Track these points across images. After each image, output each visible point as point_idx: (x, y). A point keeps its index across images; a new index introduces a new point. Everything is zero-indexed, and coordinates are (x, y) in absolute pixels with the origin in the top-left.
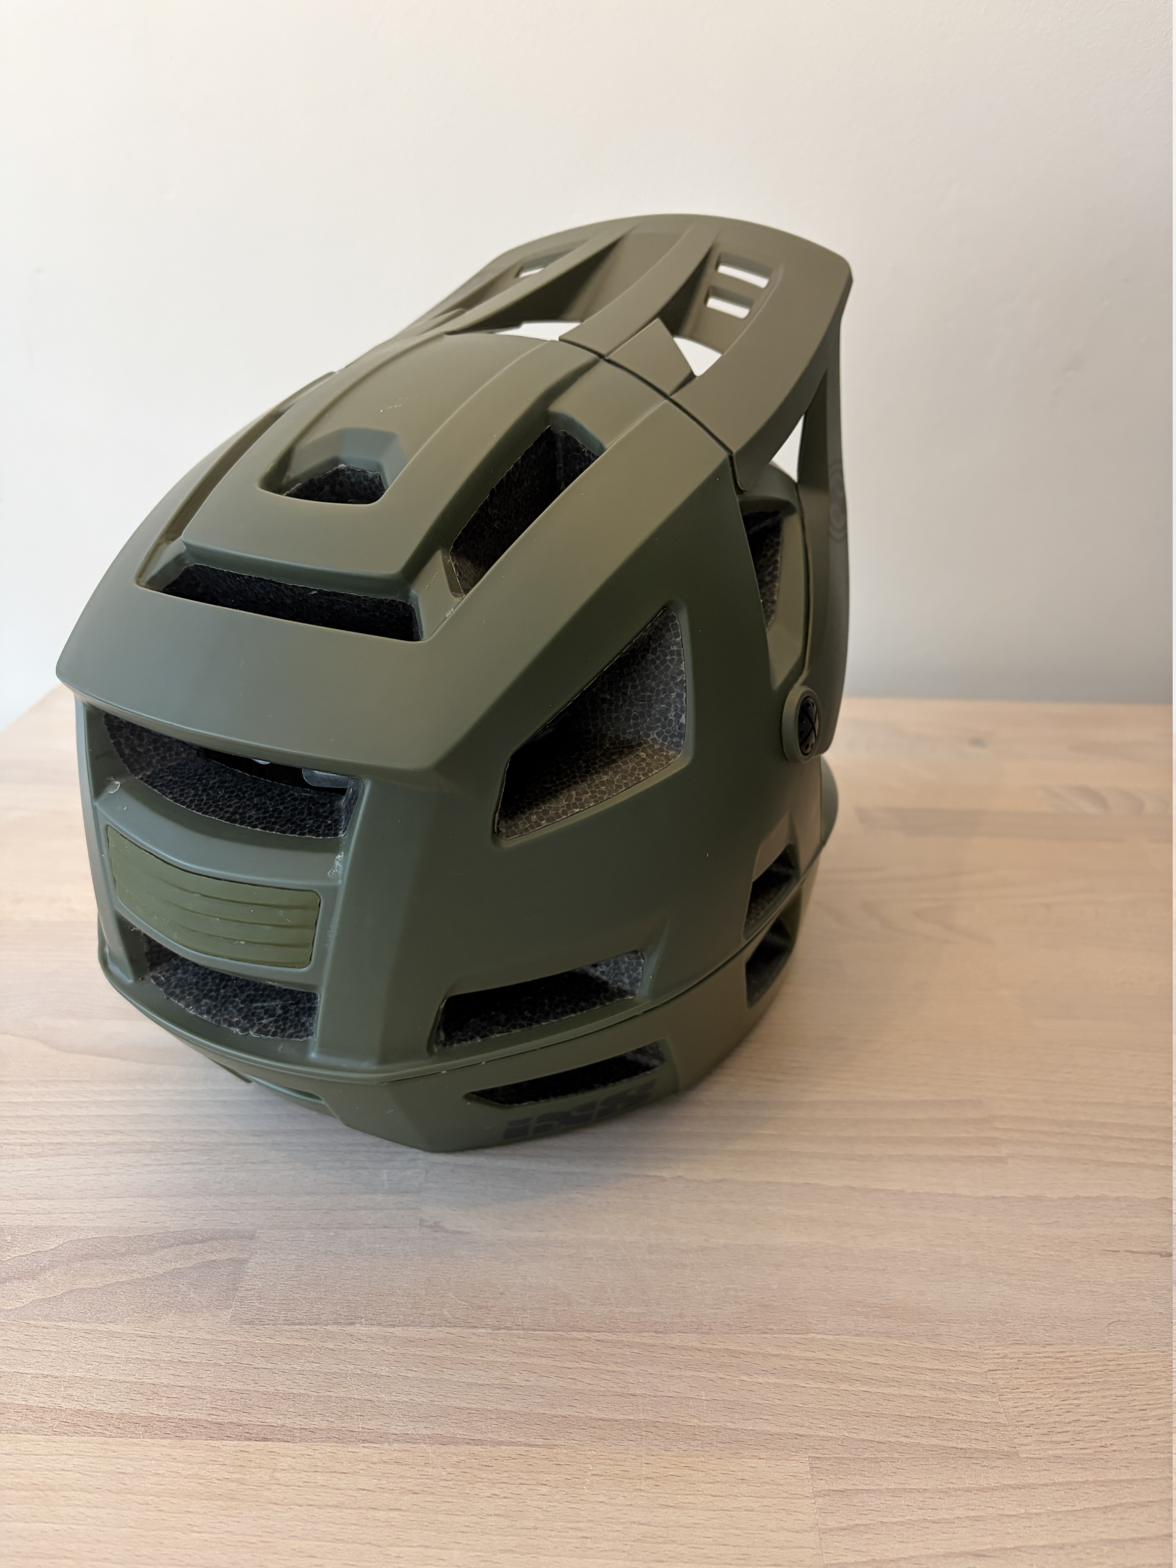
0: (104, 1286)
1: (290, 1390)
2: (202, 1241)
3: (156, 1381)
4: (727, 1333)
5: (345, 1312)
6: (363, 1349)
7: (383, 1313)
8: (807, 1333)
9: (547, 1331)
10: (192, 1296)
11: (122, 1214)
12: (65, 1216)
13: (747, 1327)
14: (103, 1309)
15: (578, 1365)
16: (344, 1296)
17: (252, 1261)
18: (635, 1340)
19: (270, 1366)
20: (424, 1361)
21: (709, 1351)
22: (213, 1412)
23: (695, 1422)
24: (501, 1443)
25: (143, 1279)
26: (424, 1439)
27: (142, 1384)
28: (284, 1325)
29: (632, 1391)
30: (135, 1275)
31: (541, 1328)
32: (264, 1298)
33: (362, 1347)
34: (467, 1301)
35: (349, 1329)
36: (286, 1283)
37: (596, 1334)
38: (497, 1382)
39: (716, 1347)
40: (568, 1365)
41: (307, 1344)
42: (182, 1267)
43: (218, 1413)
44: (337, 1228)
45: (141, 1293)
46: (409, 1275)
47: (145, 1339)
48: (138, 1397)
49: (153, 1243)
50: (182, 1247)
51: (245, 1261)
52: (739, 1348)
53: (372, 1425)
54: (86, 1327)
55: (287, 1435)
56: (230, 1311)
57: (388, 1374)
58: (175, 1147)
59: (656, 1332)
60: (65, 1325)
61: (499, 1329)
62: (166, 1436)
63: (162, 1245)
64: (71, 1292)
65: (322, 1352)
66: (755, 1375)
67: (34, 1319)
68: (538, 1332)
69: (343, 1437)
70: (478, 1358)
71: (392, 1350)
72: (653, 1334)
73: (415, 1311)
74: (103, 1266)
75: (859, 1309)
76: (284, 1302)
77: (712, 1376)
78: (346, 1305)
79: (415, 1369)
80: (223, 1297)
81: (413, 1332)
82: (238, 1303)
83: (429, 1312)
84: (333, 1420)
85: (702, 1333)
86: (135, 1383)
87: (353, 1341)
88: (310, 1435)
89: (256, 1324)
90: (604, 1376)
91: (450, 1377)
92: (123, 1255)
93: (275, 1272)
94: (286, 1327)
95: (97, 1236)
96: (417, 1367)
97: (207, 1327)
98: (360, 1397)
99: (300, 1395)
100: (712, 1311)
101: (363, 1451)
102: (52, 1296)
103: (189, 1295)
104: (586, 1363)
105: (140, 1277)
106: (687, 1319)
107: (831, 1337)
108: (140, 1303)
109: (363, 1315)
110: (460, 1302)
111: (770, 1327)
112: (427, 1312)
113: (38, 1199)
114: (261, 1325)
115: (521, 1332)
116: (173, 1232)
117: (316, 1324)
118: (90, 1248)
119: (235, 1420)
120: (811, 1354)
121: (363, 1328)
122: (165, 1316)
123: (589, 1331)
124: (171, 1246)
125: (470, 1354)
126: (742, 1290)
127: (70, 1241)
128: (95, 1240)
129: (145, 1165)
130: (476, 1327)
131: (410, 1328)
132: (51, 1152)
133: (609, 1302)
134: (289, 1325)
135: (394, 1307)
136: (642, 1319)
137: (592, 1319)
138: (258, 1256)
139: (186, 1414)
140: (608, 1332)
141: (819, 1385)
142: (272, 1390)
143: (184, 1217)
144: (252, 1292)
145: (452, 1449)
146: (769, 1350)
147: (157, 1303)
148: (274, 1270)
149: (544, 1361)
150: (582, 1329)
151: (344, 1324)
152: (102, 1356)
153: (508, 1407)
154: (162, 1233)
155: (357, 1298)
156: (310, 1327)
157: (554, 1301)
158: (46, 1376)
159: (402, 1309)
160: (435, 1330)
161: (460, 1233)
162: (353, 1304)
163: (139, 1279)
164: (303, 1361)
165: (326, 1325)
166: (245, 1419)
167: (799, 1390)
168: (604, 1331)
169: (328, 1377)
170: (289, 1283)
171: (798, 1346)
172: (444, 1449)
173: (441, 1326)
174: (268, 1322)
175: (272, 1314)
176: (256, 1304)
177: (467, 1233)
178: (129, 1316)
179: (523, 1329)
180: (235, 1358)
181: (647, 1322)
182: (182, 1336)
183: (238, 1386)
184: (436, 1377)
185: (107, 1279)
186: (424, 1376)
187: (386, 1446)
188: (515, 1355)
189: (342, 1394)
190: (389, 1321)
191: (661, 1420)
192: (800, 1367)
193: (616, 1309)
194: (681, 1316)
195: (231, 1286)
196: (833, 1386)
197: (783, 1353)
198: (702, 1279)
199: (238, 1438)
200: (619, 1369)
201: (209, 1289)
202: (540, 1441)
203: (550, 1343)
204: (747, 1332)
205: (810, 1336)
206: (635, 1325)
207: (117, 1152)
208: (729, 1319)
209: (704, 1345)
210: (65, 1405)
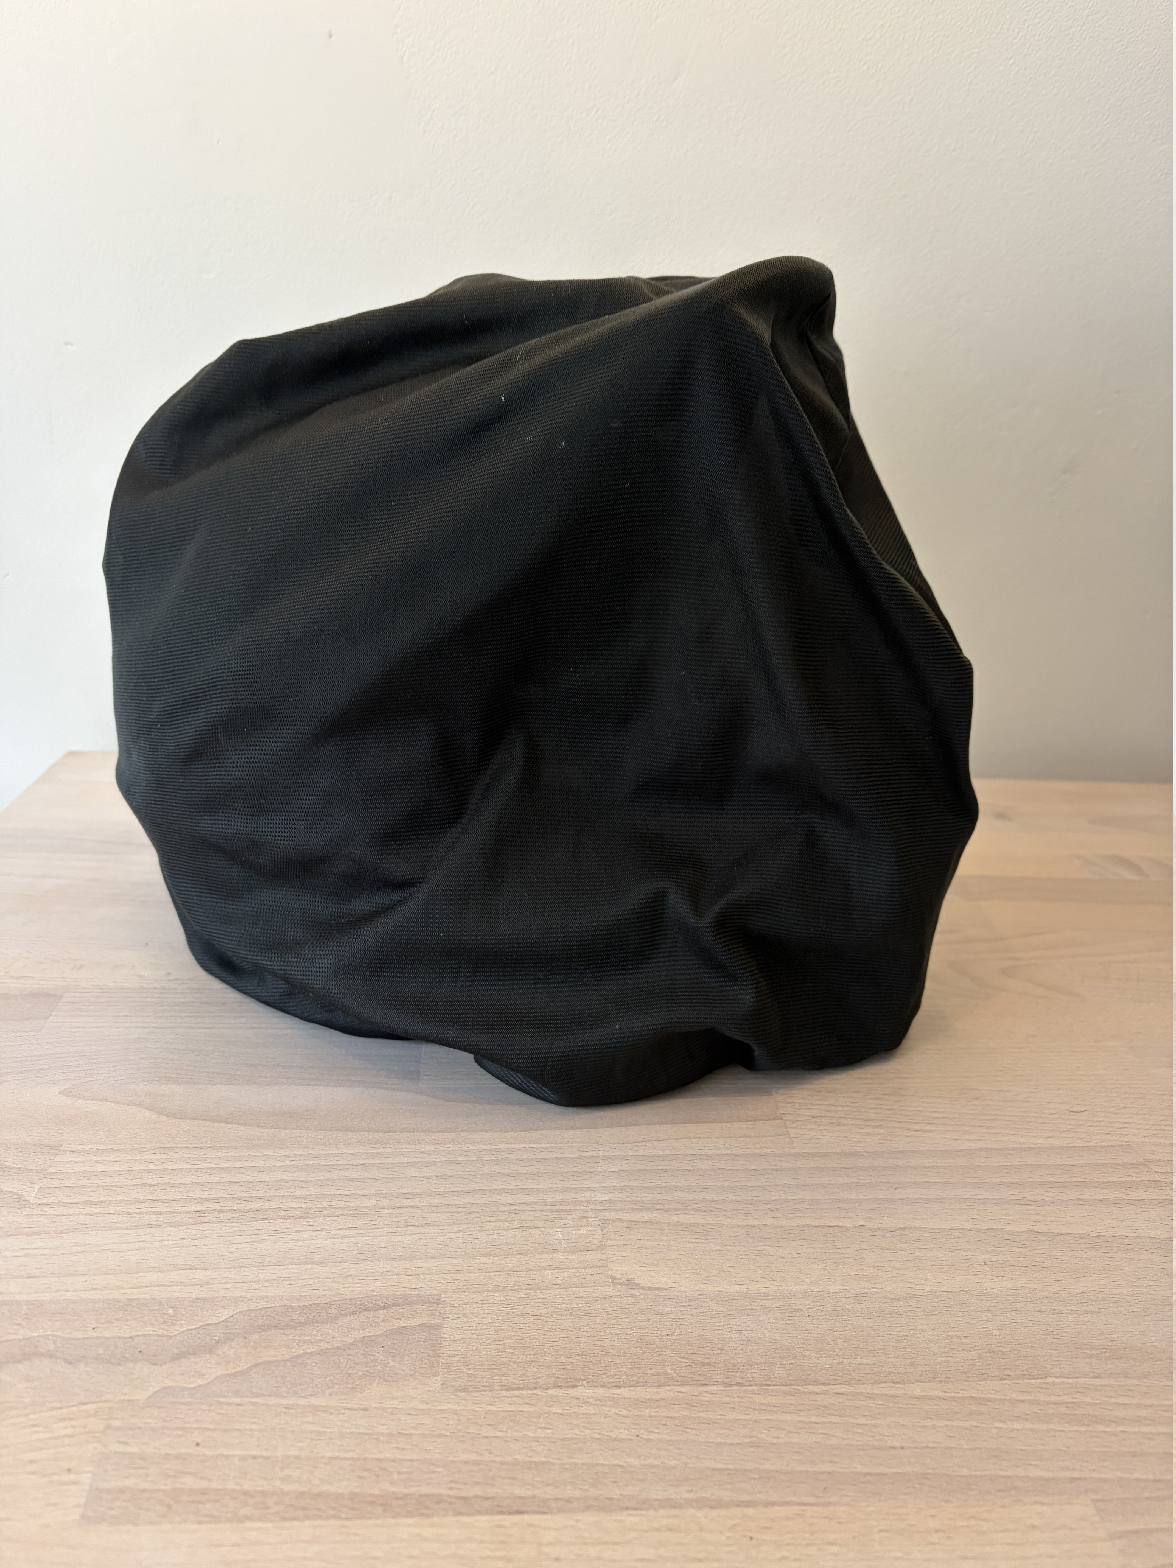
0: (292, 1358)
1: (530, 1459)
2: (385, 1308)
3: (381, 1456)
4: (966, 1381)
5: (562, 1375)
6: (594, 1412)
7: (603, 1374)
8: (1046, 1377)
9: (781, 1385)
10: (392, 1364)
11: (287, 1282)
12: (228, 1286)
13: (983, 1374)
14: (298, 1381)
15: (824, 1420)
16: (556, 1358)
17: (445, 1326)
18: (875, 1391)
19: (500, 1434)
20: (663, 1422)
21: (954, 1399)
22: (453, 1485)
23: (965, 1472)
24: (773, 1504)
25: (333, 1348)
26: (689, 1503)
27: (365, 1459)
28: (501, 1390)
29: (889, 1444)
30: (323, 1345)
31: (774, 1383)
32: (471, 1364)
33: (592, 1410)
34: (687, 1359)
35: (573, 1392)
36: (490, 1347)
37: (833, 1387)
38: (747, 1440)
39: (959, 1395)
40: (814, 1419)
41: (532, 1409)
42: (371, 1334)
43: (459, 1486)
44: (526, 1289)
45: (335, 1363)
46: (618, 1334)
47: (355, 1412)
48: (366, 1474)
49: (333, 1311)
50: (366, 1314)
51: (438, 1326)
52: (983, 1396)
53: (630, 1491)
54: (285, 1402)
55: (543, 1507)
56: (439, 1378)
57: (629, 1437)
58: (325, 1212)
59: (893, 1382)
60: (261, 1400)
61: (731, 1385)
62: (409, 1514)
63: (343, 1312)
64: (258, 1365)
65: (551, 1417)
66: (1009, 1422)
67: (224, 1396)
68: (771, 1388)
69: (604, 1506)
70: (719, 1417)
71: (625, 1412)
72: (891, 1384)
73: (637, 1371)
74: (285, 1337)
75: (1088, 1351)
76: (494, 1367)
77: (967, 1424)
78: (562, 1367)
79: (656, 1431)
80: (426, 1364)
81: (640, 1393)
82: (445, 1370)
83: (652, 1371)
84: (586, 1487)
85: (941, 1382)
86: (358, 1459)
87: (580, 1404)
88: (567, 1505)
89: (471, 1391)
90: (855, 1430)
91: (696, 1437)
92: (303, 1324)
93: (475, 1336)
94: (504, 1393)
95: (269, 1306)
96: (657, 1428)
97: (419, 1397)
98: (607, 1463)
99: (542, 1463)
100: (943, 1359)
101: (630, 1519)
102: (237, 1370)
103: (388, 1363)
104: (833, 1417)
105: (329, 1346)
106: (920, 1368)
107: (1070, 1381)
108: (338, 1374)
109: (583, 1378)
110: (681, 1360)
111: (1006, 1373)
112: (649, 1372)
113: (191, 1269)
114: (476, 1391)
115: (754, 1388)
116: (351, 1299)
117: (535, 1388)
118: (265, 1318)
119: (480, 1493)
120: (1058, 1399)
121: (587, 1391)
122: (369, 1387)
123: (824, 1384)
124: (354, 1313)
125: (709, 1413)
126: (966, 1337)
127: (240, 1312)
128: (267, 1310)
129: (298, 1231)
130: (705, 1385)
131: (638, 1389)
132: (191, 1220)
133: (835, 1353)
134: (507, 1390)
135: (613, 1367)
136: (875, 1370)
137: (823, 1371)
138: (450, 1320)
139: (425, 1490)
140: (845, 1385)
141: (1075, 1428)
142: (509, 1459)
143: (358, 1283)
144: (456, 1358)
145: (722, 1512)
146: (1014, 1396)
147: (356, 1373)
148: (473, 1334)
149: (788, 1417)
150: (816, 1383)
151: (565, 1387)
152: (312, 1432)
153: (767, 1466)
154: (339, 1300)
155: (571, 1360)
156: (530, 1392)
157: (778, 1355)
158: (255, 1457)
159: (622, 1369)
160: (663, 1389)
161: (658, 1289)
162: (568, 1367)
163: (329, 1349)
164: (533, 1427)
165: (547, 1389)
166: (491, 1492)
167: (1057, 1434)
168: (840, 1384)
169: (566, 1443)
170: (493, 1347)
171: (1041, 1391)
172: (715, 1513)
173: (669, 1386)
174: (482, 1388)
175: (485, 1379)
176: (465, 1370)
177: (666, 1289)
178: (329, 1388)
179: (756, 1385)
180: (459, 1427)
181: (880, 1373)
182: (394, 1406)
183: (472, 1457)
184: (680, 1438)
185: (294, 1350)
186: (668, 1438)
187: (651, 1512)
188: (756, 1412)
189: (587, 1461)
190: (612, 1382)
191: (930, 1471)
192: (1051, 1411)
193: (844, 1360)
194: (912, 1364)
195: (431, 1353)
196: (1090, 1429)
197: (1029, 1398)
198: (920, 1327)
199: (490, 1512)
200: (869, 1422)
201: (409, 1356)
202: (812, 1500)
203: (788, 1398)
204: (985, 1379)
205: (1050, 1380)
206: (870, 1376)
207: (263, 1219)
208: (962, 1366)
209: (947, 1394)
210: (286, 1487)
